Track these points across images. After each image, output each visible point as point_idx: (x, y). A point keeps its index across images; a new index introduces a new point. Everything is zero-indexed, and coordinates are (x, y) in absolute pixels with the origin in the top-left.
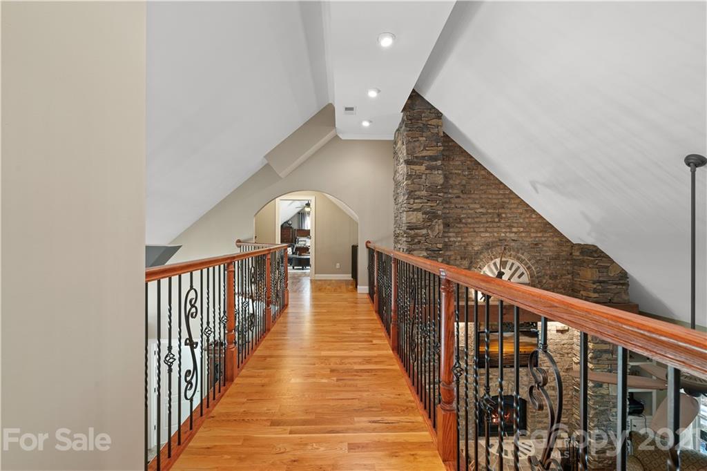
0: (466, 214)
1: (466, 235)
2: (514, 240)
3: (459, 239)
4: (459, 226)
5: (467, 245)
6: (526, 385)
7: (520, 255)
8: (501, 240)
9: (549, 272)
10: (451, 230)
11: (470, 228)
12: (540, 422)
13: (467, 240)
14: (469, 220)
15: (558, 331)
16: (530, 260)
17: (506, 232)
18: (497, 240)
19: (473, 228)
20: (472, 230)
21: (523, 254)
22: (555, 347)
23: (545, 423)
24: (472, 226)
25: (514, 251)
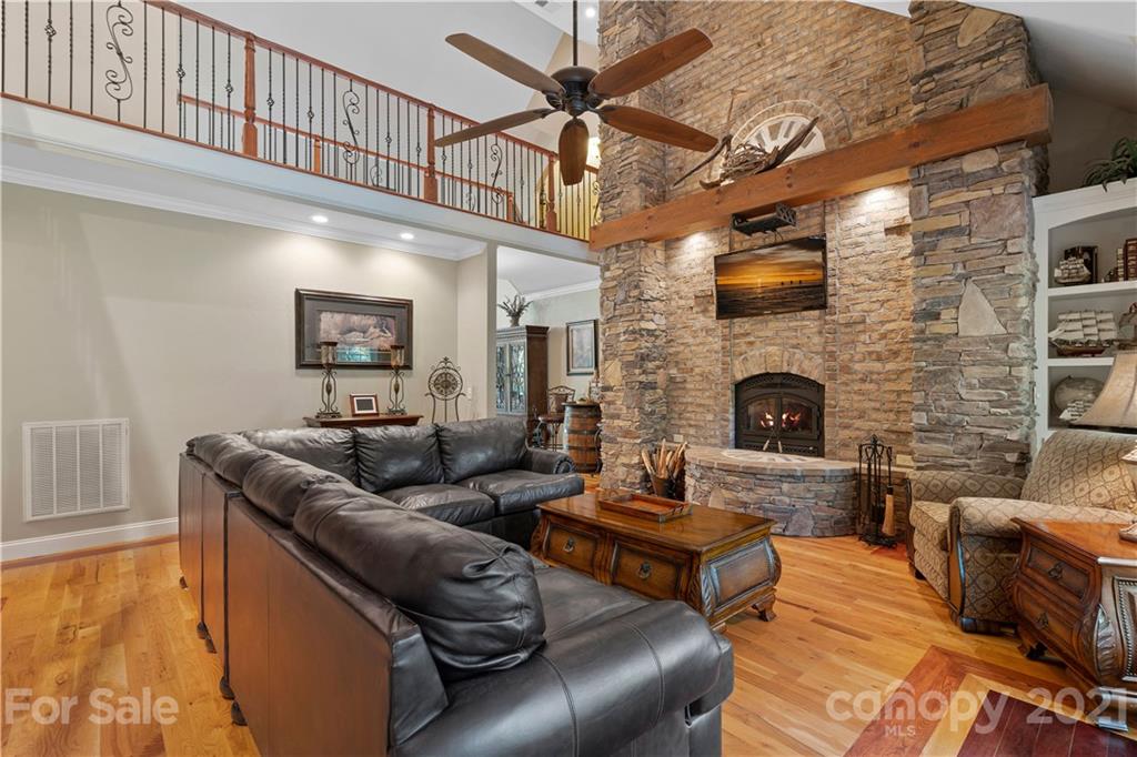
0: (708, 70)
1: (708, 105)
2: (790, 78)
3: (699, 116)
4: (697, 95)
5: (710, 120)
6: (817, 353)
7: (801, 101)
8: (767, 88)
9: (865, 112)
10: (687, 107)
11: (714, 91)
12: (847, 427)
13: (710, 113)
14: (713, 78)
15: (888, 231)
16: (820, 103)
17: (775, 69)
18: (760, 90)
19: (719, 88)
20: (718, 91)
21: (806, 97)
22: (883, 267)
23: (857, 429)
24: (717, 86)
25: (790, 98)
